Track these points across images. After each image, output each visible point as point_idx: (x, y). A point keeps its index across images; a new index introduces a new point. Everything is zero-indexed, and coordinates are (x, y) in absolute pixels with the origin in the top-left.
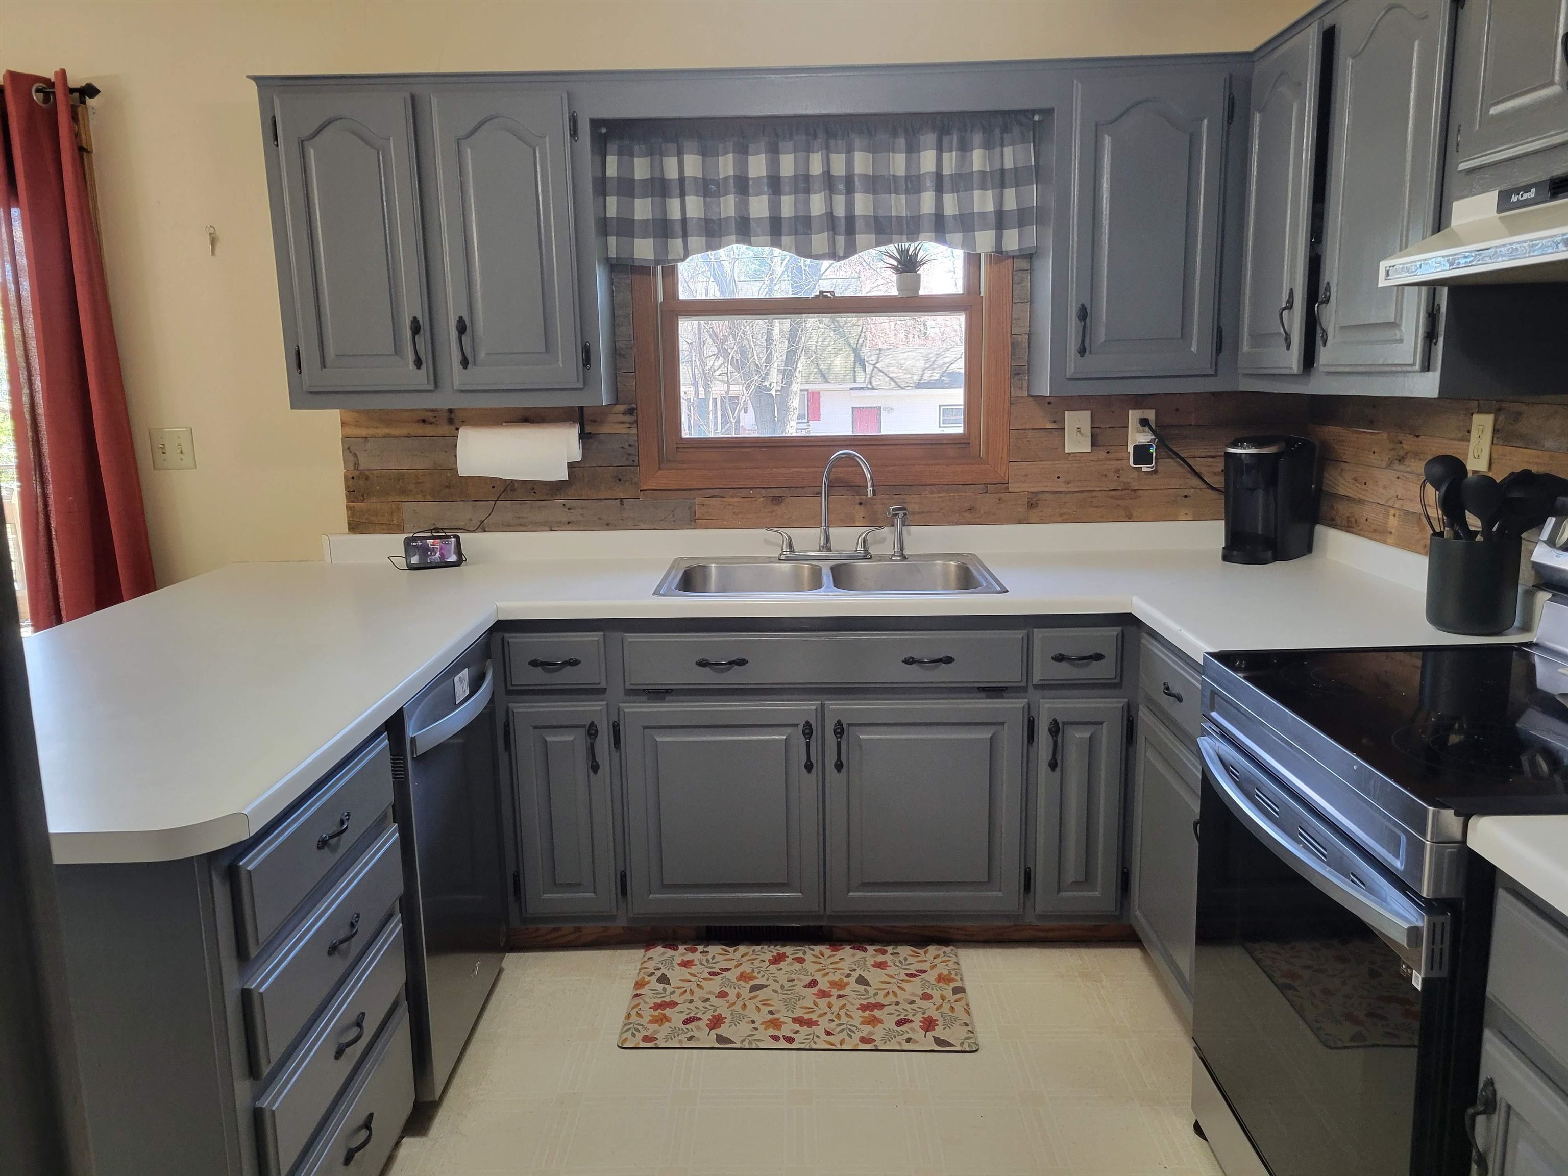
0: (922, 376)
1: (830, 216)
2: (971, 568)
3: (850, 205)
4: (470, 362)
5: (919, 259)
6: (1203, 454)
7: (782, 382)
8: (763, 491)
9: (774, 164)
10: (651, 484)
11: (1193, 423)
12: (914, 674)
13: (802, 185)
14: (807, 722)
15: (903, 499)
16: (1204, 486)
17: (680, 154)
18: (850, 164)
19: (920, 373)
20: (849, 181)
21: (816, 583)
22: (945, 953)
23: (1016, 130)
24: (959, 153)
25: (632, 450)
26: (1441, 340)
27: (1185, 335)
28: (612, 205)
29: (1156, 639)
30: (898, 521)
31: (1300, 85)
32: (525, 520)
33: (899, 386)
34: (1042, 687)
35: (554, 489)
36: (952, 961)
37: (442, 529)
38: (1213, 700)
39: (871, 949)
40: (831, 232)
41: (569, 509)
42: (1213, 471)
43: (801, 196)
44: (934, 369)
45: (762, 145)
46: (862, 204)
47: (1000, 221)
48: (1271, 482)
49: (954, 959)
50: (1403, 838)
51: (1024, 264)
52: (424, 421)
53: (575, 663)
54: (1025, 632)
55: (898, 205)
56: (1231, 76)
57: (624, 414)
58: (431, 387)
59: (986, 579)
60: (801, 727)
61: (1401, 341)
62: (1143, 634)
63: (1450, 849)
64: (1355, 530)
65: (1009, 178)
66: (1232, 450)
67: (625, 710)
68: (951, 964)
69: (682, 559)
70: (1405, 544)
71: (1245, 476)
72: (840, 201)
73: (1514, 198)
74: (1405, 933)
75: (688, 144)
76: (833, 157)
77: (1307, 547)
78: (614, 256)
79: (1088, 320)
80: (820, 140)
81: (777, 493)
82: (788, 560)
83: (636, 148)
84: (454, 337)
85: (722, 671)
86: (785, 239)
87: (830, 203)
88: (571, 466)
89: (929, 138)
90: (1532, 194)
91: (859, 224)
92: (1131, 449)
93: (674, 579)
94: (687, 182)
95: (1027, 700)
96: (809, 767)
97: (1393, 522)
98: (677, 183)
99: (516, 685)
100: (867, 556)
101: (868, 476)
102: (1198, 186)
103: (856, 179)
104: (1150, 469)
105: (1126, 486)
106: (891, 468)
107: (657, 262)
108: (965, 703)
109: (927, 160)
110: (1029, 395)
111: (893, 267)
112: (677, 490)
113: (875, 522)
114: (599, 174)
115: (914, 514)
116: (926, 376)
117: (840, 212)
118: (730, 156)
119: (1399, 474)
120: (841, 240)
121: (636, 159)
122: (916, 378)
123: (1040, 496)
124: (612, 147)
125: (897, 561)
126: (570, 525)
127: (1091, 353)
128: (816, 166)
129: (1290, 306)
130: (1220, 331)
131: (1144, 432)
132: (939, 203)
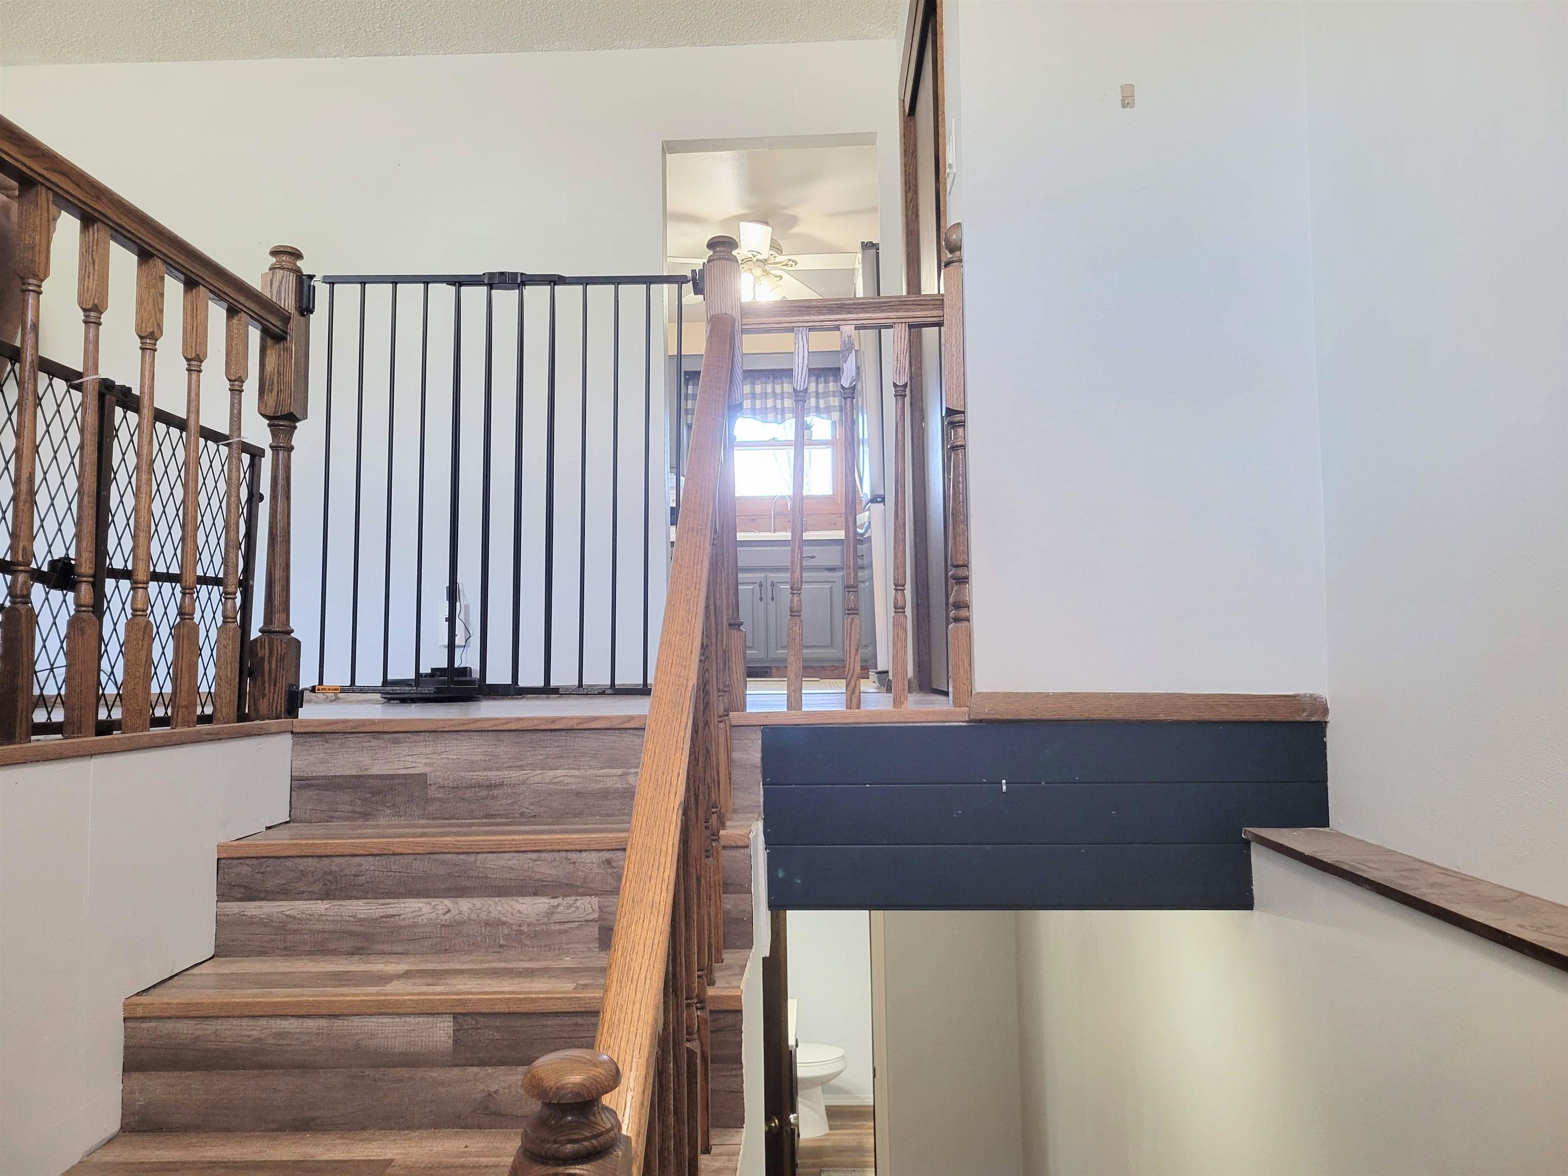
1: (775, 407)
5: (811, 424)
9: (753, 389)
13: (764, 396)
14: (760, 582)
20: (782, 394)
40: (775, 414)
43: (764, 400)
60: (758, 584)
72: (779, 402)
76: (776, 384)
80: (771, 378)
86: (757, 416)
87: (775, 402)
91: (786, 410)
96: (761, 599)
117: (779, 406)
120: (779, 416)
124: (691, 383)
132: (817, 402)
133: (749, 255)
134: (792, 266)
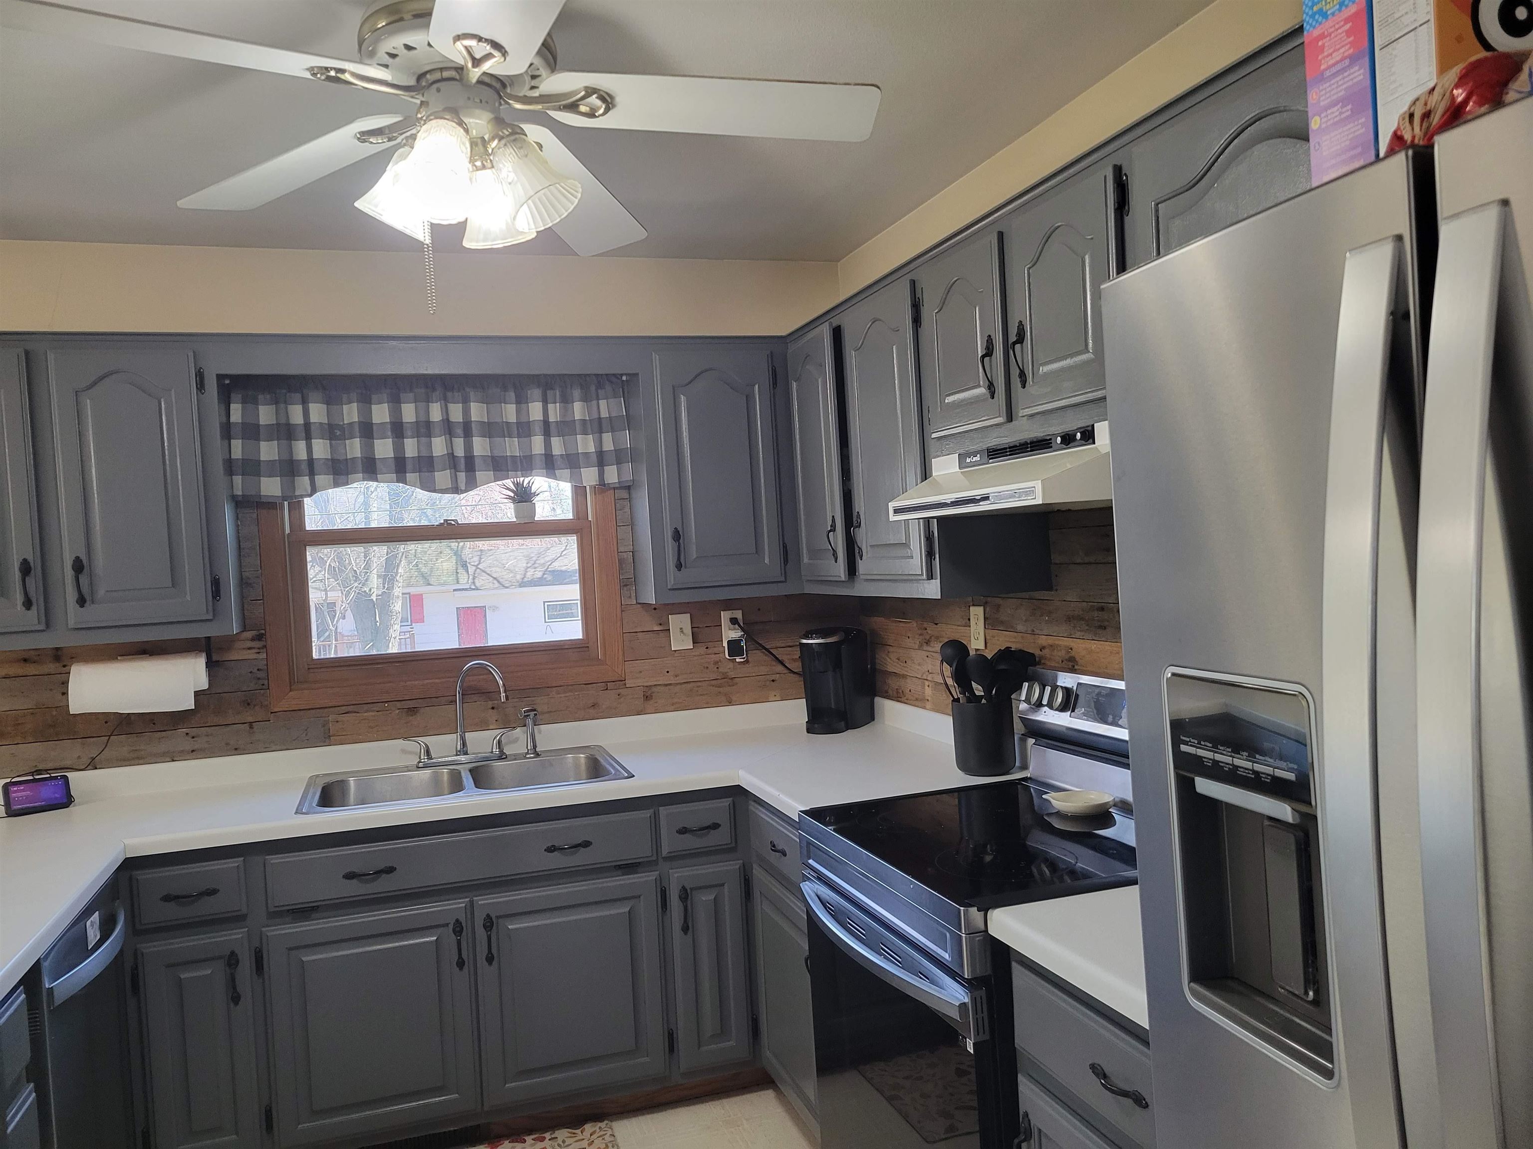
0: (525, 575)
1: (452, 456)
2: (599, 758)
3: (468, 447)
4: (88, 599)
5: (533, 490)
6: (783, 645)
7: (384, 587)
8: (398, 704)
9: (396, 412)
10: (283, 705)
11: (772, 619)
12: (557, 861)
13: (423, 430)
14: (457, 920)
15: (533, 701)
16: (786, 671)
17: (304, 402)
18: (466, 412)
19: (523, 573)
20: (467, 426)
21: (456, 786)
22: (600, 1128)
23: (608, 387)
24: (562, 405)
25: (262, 674)
26: (937, 556)
27: (758, 549)
28: (237, 448)
29: (759, 804)
30: (530, 722)
31: (822, 365)
32: (142, 753)
33: (504, 586)
34: (670, 858)
35: (175, 719)
36: (608, 1134)
37: (46, 770)
38: (809, 850)
39: (529, 1139)
40: (453, 470)
41: (193, 737)
42: (791, 659)
43: (424, 440)
44: (535, 568)
45: (385, 397)
46: (480, 447)
47: (601, 460)
48: (837, 665)
49: (610, 1132)
50: (948, 935)
51: (624, 494)
52: (25, 660)
53: (213, 892)
54: (652, 811)
55: (512, 447)
56: (771, 353)
57: (253, 640)
58: (42, 627)
59: (614, 767)
60: (451, 927)
61: (912, 557)
62: (750, 802)
63: (978, 938)
64: (902, 700)
65: (605, 425)
66: (805, 641)
67: (268, 934)
68: (608, 1138)
69: (317, 776)
70: (937, 709)
71: (817, 662)
72: (459, 443)
73: (968, 460)
74: (957, 1009)
75: (312, 395)
76: (451, 406)
77: (870, 716)
78: (240, 493)
79: (681, 541)
80: (438, 393)
81: (411, 704)
82: (426, 766)
83: (261, 397)
84: (70, 576)
85: (374, 880)
86: (409, 476)
87: (450, 445)
88: (197, 694)
89: (536, 393)
90: (978, 458)
91: (478, 463)
92: (725, 644)
93: (313, 797)
94: (313, 427)
95: (658, 872)
96: (461, 964)
97: (928, 692)
98: (303, 428)
99: (145, 924)
100: (502, 757)
101: (501, 683)
102: (757, 433)
103: (473, 425)
104: (742, 660)
105: (725, 676)
106: (519, 674)
107: (284, 498)
108: (603, 883)
109: (535, 411)
110: (638, 603)
111: (510, 498)
112: (309, 709)
113: (507, 724)
114: (224, 420)
115: (543, 713)
116: (529, 574)
117: (460, 452)
118: (355, 405)
119: (928, 654)
120: (462, 476)
121: (260, 407)
122: (519, 577)
123: (654, 689)
124: (236, 396)
125: (531, 760)
126: (194, 753)
127: (686, 567)
128: (436, 413)
129: (833, 528)
130: (785, 547)
131: (735, 629)
132: (548, 445)
133: (457, 53)
134: (591, 115)
